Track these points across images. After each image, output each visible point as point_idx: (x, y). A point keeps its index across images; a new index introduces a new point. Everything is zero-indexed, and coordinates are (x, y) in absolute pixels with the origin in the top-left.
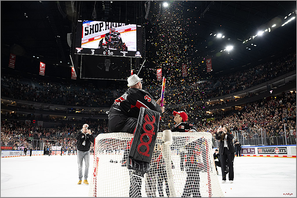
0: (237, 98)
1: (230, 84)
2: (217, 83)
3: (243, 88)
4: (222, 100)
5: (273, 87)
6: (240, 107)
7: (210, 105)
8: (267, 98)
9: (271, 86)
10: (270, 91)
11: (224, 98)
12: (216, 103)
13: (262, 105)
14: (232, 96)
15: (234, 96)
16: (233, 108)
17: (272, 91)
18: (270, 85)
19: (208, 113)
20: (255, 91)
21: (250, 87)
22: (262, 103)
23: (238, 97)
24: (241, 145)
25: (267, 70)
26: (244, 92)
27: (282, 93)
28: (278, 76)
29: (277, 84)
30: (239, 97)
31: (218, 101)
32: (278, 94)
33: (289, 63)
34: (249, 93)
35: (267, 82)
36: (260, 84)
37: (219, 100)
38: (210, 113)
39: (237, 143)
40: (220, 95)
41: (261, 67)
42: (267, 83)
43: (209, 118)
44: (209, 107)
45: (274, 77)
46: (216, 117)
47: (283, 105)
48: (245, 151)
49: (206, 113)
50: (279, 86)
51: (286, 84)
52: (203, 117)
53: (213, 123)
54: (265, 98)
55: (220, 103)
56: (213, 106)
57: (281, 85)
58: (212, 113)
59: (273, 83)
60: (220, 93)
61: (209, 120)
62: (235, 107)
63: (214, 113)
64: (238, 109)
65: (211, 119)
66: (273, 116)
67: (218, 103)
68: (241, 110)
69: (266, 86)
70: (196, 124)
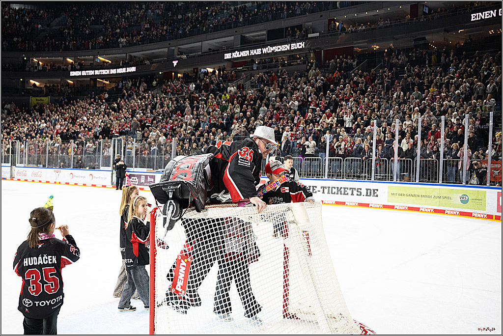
0: (104, 62)
1: (92, 26)
2: (59, 19)
3: (121, 45)
5: (178, 55)
6: (108, 82)
7: (40, 68)
8: (164, 73)
9: (176, 52)
10: (174, 62)
11: (74, 57)
12: (57, 65)
13: (155, 87)
14: (95, 57)
15: (99, 58)
16: (92, 82)
17: (177, 61)
18: (173, 48)
19: (34, 85)
20: (143, 54)
21: (135, 44)
22: (155, 83)
23: (107, 61)
24: (126, 167)
25: (170, 15)
26: (121, 51)
27: (194, 69)
28: (191, 34)
29: (187, 49)
30: (110, 62)
31: (60, 62)
32: (186, 70)
33: (214, 14)
34: (130, 55)
35: (168, 42)
36: (157, 42)
37: (65, 59)
38: (37, 84)
39: (120, 163)
40: (67, 49)
41: (158, 7)
42: (169, 44)
43: (37, 96)
44: (39, 70)
45: (184, 35)
46: (52, 96)
47: (197, 95)
48: (135, 179)
49: (30, 83)
50: (191, 55)
51: (204, 54)
52: (23, 93)
53: (47, 110)
54: (160, 73)
55: (65, 65)
56: (47, 71)
57: (194, 54)
58: (43, 86)
59: (179, 47)
60: (67, 43)
61: (37, 100)
62: (98, 79)
63: (48, 85)
64: (102, 86)
65: (41, 100)
66: (181, 115)
67: (60, 65)
68: (108, 88)
69: (167, 49)
70: (5, 106)
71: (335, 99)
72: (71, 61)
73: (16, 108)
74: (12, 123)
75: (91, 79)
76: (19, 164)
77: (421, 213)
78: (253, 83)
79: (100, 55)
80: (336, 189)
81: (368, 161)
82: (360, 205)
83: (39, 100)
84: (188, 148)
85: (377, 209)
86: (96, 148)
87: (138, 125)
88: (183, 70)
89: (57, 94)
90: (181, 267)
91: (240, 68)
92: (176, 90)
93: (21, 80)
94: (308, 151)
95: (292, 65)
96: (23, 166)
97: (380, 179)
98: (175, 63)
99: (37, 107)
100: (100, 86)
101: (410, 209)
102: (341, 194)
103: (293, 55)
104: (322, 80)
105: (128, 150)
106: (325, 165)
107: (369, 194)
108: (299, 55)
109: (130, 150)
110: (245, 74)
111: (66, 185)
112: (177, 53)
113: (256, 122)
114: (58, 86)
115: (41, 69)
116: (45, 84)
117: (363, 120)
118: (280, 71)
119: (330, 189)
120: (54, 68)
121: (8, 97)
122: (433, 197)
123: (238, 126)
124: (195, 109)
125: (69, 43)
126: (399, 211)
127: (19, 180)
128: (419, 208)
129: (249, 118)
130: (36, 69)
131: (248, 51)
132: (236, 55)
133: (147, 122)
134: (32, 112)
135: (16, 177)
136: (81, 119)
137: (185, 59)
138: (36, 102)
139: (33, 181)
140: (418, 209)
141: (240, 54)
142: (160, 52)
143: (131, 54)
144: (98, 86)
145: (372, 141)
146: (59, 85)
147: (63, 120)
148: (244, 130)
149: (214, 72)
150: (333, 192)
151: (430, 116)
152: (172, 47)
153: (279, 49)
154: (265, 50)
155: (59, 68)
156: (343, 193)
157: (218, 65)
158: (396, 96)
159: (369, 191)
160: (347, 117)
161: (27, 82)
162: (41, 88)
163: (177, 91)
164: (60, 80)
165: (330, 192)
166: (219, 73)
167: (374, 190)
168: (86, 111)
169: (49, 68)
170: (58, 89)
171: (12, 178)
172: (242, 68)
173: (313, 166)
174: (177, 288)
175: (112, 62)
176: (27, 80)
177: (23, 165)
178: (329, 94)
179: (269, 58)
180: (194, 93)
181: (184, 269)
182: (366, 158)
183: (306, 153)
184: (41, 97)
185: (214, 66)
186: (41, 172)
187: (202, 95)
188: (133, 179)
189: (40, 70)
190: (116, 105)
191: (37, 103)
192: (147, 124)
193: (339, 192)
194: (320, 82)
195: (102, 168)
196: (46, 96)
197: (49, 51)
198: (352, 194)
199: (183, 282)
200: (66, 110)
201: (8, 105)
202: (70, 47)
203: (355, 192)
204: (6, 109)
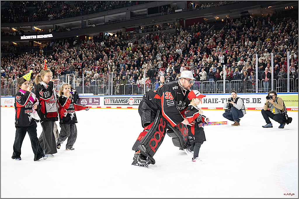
87: (74, 68)
89: (7, 52)
114: (7, 46)
120: (4, 34)
124: (110, 57)
133: (79, 66)
147: (17, 67)
164: (8, 42)
168: (32, 61)
170: (7, 48)
190: (52, 57)
192: (79, 67)
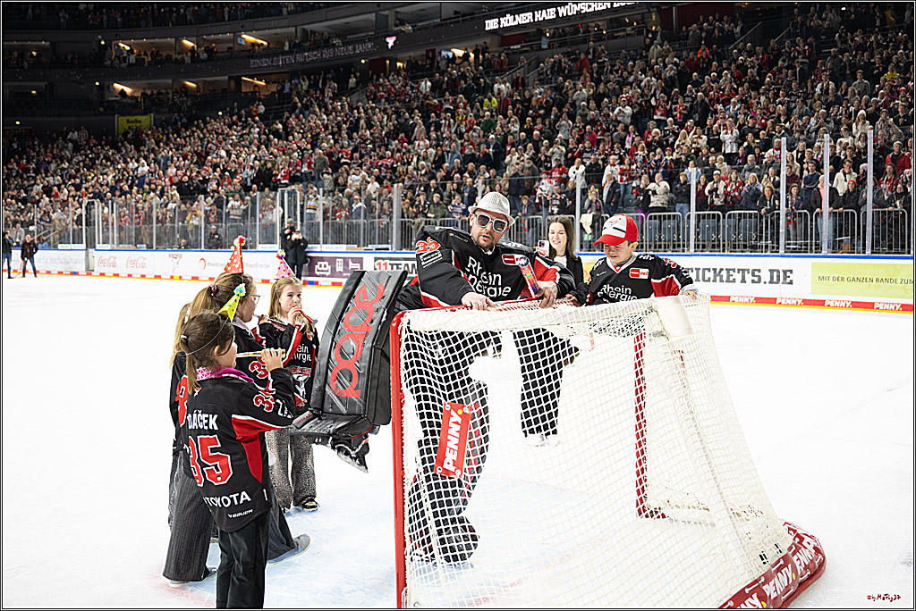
0: (253, 44)
3: (285, 10)
4: (188, 43)
5: (396, 25)
6: (263, 83)
7: (132, 59)
8: (370, 61)
9: (391, 20)
10: (388, 40)
11: (197, 36)
12: (164, 54)
13: (353, 88)
14: (237, 35)
15: (244, 36)
16: (232, 83)
17: (394, 38)
18: (386, 13)
19: (122, 92)
20: (328, 27)
21: (312, 8)
22: (352, 81)
23: (260, 41)
26: (286, 22)
27: (427, 51)
29: (411, 13)
30: (265, 43)
31: (169, 47)
32: (412, 54)
34: (304, 29)
37: (178, 40)
38: (128, 90)
39: (295, 235)
40: (181, 21)
42: (378, 6)
43: (129, 114)
44: (130, 65)
46: (157, 112)
47: (436, 101)
48: (325, 266)
49: (114, 89)
50: (420, 24)
51: (446, 22)
52: (101, 109)
53: (149, 140)
54: (363, 61)
55: (179, 53)
56: (146, 65)
57: (427, 23)
58: (138, 94)
59: (398, 10)
60: (182, 10)
61: (128, 121)
62: (244, 78)
63: (149, 93)
64: (252, 90)
65: (136, 121)
66: (406, 140)
67: (171, 53)
68: (265, 93)
69: (374, 14)
70: (68, 134)
71: (703, 100)
72: (191, 44)
73: (90, 138)
74: (84, 167)
75: (230, 77)
76: (101, 245)
77: (877, 313)
78: (542, 74)
79: (246, 32)
80: (712, 271)
81: (771, 216)
82: (759, 300)
83: (133, 122)
84: (425, 203)
85: (792, 308)
86: (248, 208)
88: (406, 55)
90: (451, 424)
91: (515, 47)
92: (395, 94)
93: (97, 84)
94: (655, 202)
95: (616, 37)
96: (109, 248)
97: (794, 250)
98: (391, 41)
99: (129, 136)
100: (248, 90)
101: (856, 305)
102: (722, 281)
103: (616, 18)
104: (675, 64)
105: (308, 211)
106: (689, 228)
107: (775, 280)
108: (629, 17)
109: (312, 211)
110: (525, 57)
111: (194, 281)
112: (393, 22)
113: (551, 150)
115: (134, 61)
116: (142, 91)
117: (759, 138)
118: (591, 51)
119: (701, 272)
121: (73, 119)
122: (899, 281)
123: (518, 158)
124: (432, 128)
125: (185, 11)
126: (835, 310)
127: (102, 274)
128: (873, 304)
129: (538, 142)
130: (125, 62)
131: (531, 14)
132: (508, 21)
133: (342, 156)
134: (120, 144)
135: (98, 270)
136: (214, 155)
137: (409, 34)
138: (126, 126)
139: (130, 276)
140: (870, 306)
141: (514, 19)
142: (362, 21)
143: (305, 27)
144: (243, 91)
145: (777, 178)
146: (170, 92)
148: (530, 165)
149: (466, 56)
150: (706, 279)
151: (889, 126)
152: (384, 10)
153: (589, 6)
154: (562, 11)
155: (169, 58)
156: (725, 278)
157: (473, 43)
158: (821, 90)
159: (775, 273)
160: (727, 133)
161: (109, 87)
162: (136, 98)
163: (396, 96)
165: (701, 278)
166: (476, 57)
167: (785, 272)
169: (150, 59)
171: (89, 272)
172: (519, 46)
173: (665, 229)
174: (445, 466)
175: (268, 44)
176: (107, 83)
177: (108, 246)
178: (691, 91)
179: (571, 26)
180: (430, 98)
181: (458, 428)
182: (768, 211)
183: (650, 206)
184: (136, 115)
185: (465, 44)
186: (145, 259)
187: (445, 100)
188: (321, 266)
189: (132, 64)
191: (129, 127)
192: (342, 161)
193: (718, 278)
194: (672, 69)
195: (260, 247)
196: (145, 113)
197: (146, 26)
198: (743, 281)
199: (456, 452)
200: (185, 138)
201: (74, 132)
202: (188, 18)
203: (749, 277)
204: (71, 141)
